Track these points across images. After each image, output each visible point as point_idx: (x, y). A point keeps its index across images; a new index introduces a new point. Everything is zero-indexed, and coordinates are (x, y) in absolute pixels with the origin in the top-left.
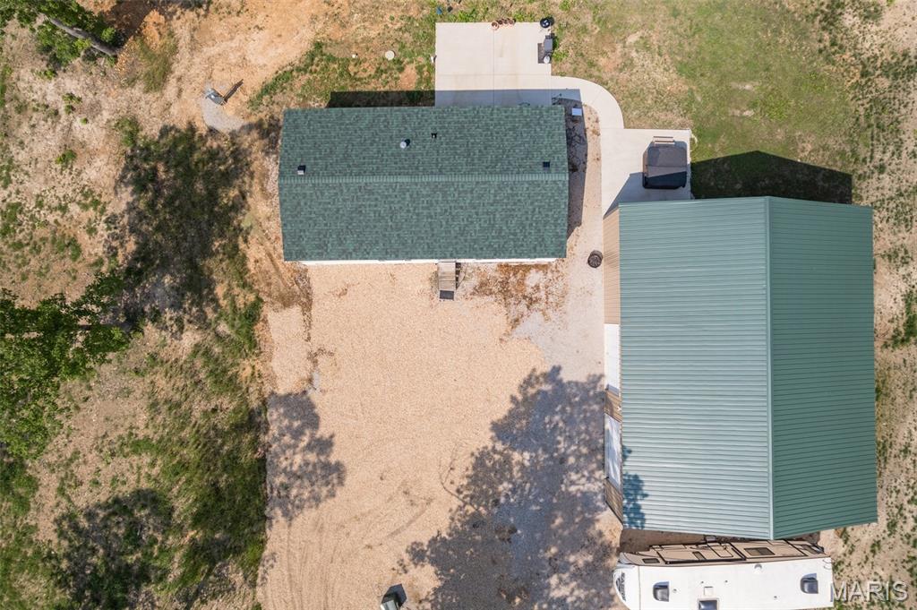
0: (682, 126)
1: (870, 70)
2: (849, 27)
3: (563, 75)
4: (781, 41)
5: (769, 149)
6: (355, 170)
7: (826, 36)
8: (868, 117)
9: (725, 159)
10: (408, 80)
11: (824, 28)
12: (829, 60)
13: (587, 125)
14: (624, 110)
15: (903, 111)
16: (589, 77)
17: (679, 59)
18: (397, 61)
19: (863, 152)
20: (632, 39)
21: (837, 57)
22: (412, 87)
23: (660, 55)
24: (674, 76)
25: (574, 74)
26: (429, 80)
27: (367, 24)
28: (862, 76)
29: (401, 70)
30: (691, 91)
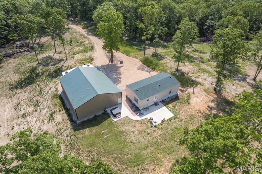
0: (116, 122)
1: (77, 155)
2: (87, 162)
3: (145, 119)
4: (103, 149)
5: (95, 127)
6: (163, 80)
7: (92, 157)
8: (74, 144)
9: (104, 121)
10: (170, 105)
11: (93, 158)
12: (89, 152)
13: (135, 114)
14: (129, 119)
15: (66, 150)
16: (140, 121)
17: (124, 133)
18: (175, 107)
19: (73, 137)
20: (137, 132)
21: (87, 153)
22: (169, 105)
23: (129, 132)
24: (123, 130)
25: (143, 120)
26: (167, 107)
27: (185, 110)
28: (79, 153)
29: (173, 106)
30: (118, 129)
